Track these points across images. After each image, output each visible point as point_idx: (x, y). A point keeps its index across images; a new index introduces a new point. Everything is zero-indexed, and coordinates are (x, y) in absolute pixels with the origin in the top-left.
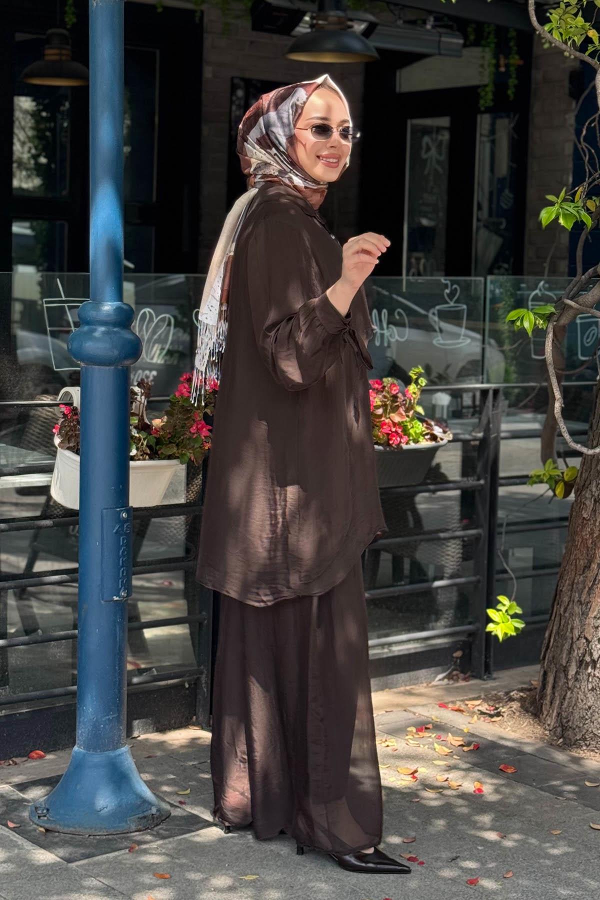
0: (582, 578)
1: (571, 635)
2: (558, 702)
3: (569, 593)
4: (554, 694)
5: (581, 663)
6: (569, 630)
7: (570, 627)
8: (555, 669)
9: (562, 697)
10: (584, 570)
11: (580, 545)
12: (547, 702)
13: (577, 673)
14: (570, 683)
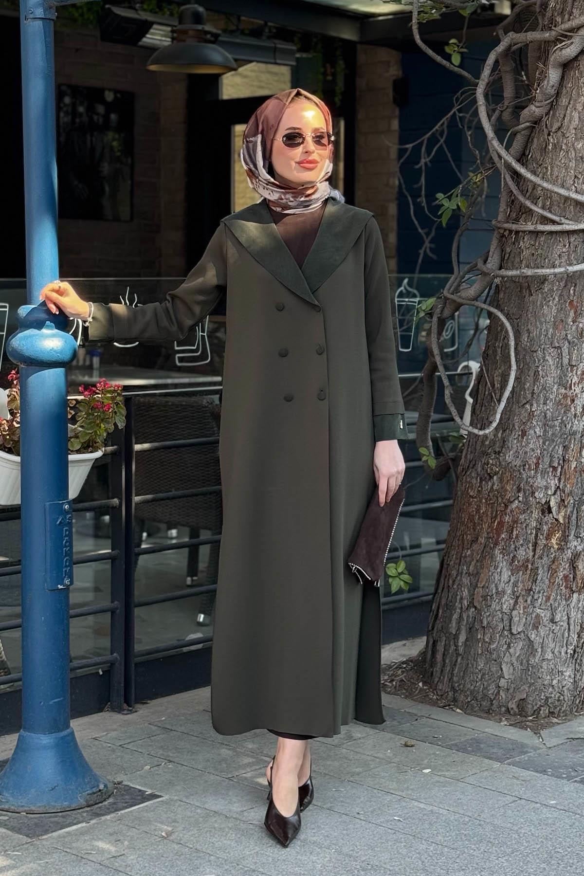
0: (469, 552)
1: (460, 606)
2: (448, 668)
3: (457, 567)
4: (444, 660)
5: (471, 630)
6: (458, 601)
7: (458, 597)
8: (444, 638)
9: (453, 663)
10: (471, 544)
11: (467, 522)
12: (437, 669)
13: (467, 640)
14: (461, 650)
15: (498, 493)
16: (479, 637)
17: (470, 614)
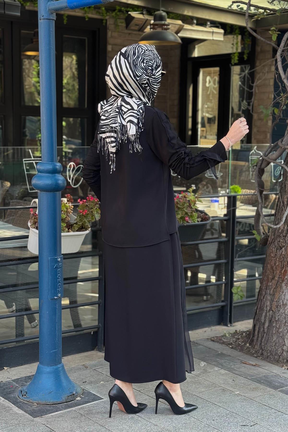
0: (271, 284)
1: (266, 309)
2: (260, 339)
3: (265, 290)
8: (259, 324)
9: (262, 337)
10: (272, 280)
12: (256, 338)
13: (269, 326)
14: (266, 330)
15: (284, 256)
16: (274, 325)
17: (270, 313)
